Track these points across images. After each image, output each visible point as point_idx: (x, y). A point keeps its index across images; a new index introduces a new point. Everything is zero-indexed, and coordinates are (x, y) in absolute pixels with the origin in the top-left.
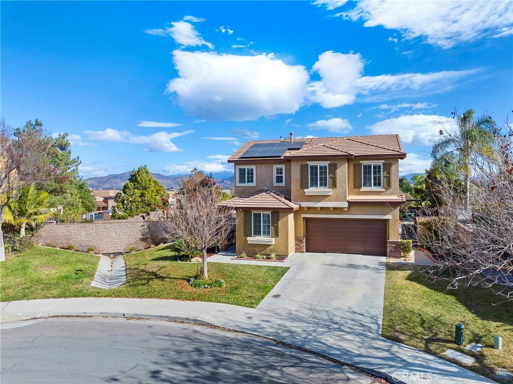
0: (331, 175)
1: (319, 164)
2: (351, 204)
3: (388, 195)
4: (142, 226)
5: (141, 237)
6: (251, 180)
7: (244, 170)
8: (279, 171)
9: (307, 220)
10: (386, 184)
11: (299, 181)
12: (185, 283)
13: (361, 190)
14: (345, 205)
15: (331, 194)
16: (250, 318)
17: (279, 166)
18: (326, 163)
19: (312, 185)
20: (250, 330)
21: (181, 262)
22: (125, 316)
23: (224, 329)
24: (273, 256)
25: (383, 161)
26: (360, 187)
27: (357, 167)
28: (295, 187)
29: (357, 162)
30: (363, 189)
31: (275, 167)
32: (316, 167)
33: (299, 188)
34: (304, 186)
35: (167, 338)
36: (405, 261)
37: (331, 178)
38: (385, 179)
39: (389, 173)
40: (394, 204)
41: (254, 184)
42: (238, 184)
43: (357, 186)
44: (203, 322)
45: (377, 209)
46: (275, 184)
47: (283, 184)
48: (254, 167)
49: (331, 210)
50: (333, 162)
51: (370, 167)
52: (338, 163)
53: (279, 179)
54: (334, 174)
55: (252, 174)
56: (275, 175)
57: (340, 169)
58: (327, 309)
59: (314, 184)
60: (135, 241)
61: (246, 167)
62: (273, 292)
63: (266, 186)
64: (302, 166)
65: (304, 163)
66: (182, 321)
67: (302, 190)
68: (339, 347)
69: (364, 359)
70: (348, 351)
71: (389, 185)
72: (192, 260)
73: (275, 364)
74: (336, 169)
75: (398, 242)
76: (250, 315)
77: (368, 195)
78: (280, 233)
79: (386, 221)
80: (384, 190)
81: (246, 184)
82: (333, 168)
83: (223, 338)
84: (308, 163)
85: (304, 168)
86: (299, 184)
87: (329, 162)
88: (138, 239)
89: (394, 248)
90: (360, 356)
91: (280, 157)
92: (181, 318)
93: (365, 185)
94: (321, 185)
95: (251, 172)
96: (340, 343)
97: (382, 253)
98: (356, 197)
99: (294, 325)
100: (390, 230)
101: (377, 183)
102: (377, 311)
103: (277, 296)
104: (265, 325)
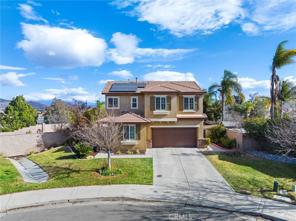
0: (168, 103)
1: (161, 96)
2: (179, 119)
3: (197, 114)
4: (37, 136)
5: (37, 144)
6: (116, 105)
7: (112, 99)
8: (134, 100)
9: (152, 129)
10: (196, 108)
11: (150, 106)
12: (96, 173)
13: (183, 111)
14: (176, 120)
15: (168, 114)
16: (155, 192)
17: (134, 97)
18: (165, 96)
19: (157, 109)
20: (161, 199)
21: (80, 159)
22: (70, 201)
23: (145, 201)
24: (138, 151)
25: (195, 96)
26: (183, 110)
27: (181, 99)
28: (147, 110)
29: (181, 96)
30: (185, 111)
31: (132, 97)
32: (159, 98)
33: (149, 110)
34: (152, 109)
35: (116, 213)
36: (208, 150)
37: (168, 104)
38: (196, 105)
39: (198, 102)
40: (200, 119)
41: (118, 108)
42: (108, 108)
43: (181, 109)
44: (129, 198)
45: (192, 122)
46: (132, 108)
47: (137, 108)
48: (118, 98)
49: (168, 123)
50: (169, 96)
51: (188, 98)
52: (172, 96)
53: (134, 105)
54: (170, 102)
55: (117, 101)
56: (132, 102)
57: (173, 99)
58: (195, 181)
59: (158, 108)
60: (33, 147)
61: (113, 97)
62: (155, 174)
63: (126, 109)
64: (151, 97)
65: (152, 96)
66: (113, 199)
67: (151, 112)
68: (221, 202)
69: (240, 207)
70: (228, 203)
71: (198, 109)
72: (87, 158)
73: (199, 218)
74: (170, 100)
75: (203, 140)
76: (155, 190)
77: (187, 114)
78: (141, 138)
79: (196, 129)
80: (195, 111)
81: (113, 108)
82: (169, 99)
83: (152, 207)
84: (155, 96)
85: (152, 99)
86: (149, 108)
87: (167, 96)
88: (35, 145)
89: (201, 143)
90: (236, 205)
91: (135, 92)
92: (112, 198)
93: (185, 108)
94: (162, 109)
96: (220, 200)
97: (196, 146)
98: (179, 116)
99: (185, 193)
100: (199, 133)
101: (192, 108)
102: (222, 179)
103: (160, 176)
104: (168, 195)
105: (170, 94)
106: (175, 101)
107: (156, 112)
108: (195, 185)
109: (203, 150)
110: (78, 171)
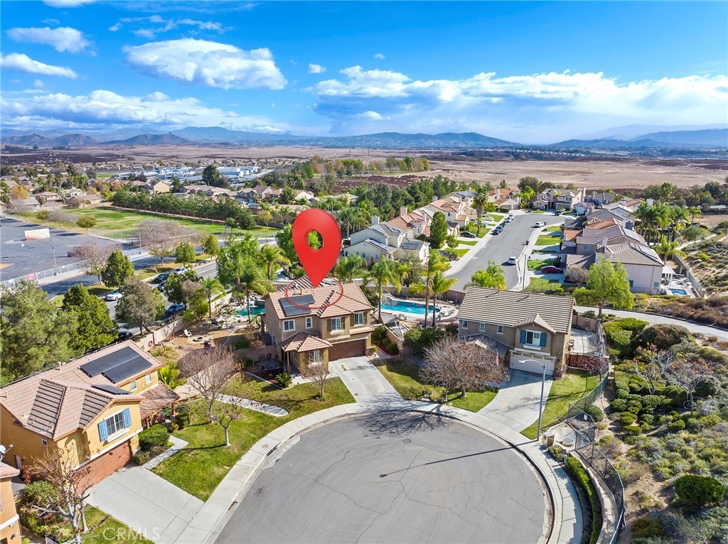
1: (337, 319)
2: (351, 334)
3: (366, 327)
6: (292, 327)
8: (309, 320)
10: (365, 322)
11: (327, 328)
12: (314, 400)
14: (349, 336)
15: (342, 332)
16: (361, 406)
17: (309, 318)
18: (340, 318)
20: (368, 410)
21: (285, 389)
23: (360, 413)
25: (363, 312)
27: (352, 317)
28: (324, 331)
30: (355, 326)
31: (306, 318)
32: (335, 321)
34: (329, 330)
36: (376, 358)
37: (342, 324)
38: (365, 320)
39: (366, 317)
40: (368, 332)
41: (294, 330)
42: (284, 331)
43: (352, 325)
45: (362, 335)
46: (307, 328)
47: (312, 327)
48: (294, 320)
49: (342, 339)
53: (309, 325)
56: (306, 323)
57: (347, 319)
58: (380, 395)
59: (334, 328)
61: (289, 321)
62: (353, 394)
63: (301, 330)
65: (329, 320)
67: (328, 332)
72: (289, 386)
74: (344, 320)
75: (370, 348)
77: (357, 328)
79: (364, 340)
80: (364, 325)
81: (289, 330)
84: (331, 319)
85: (329, 322)
89: (369, 351)
91: (309, 313)
94: (338, 329)
95: (292, 323)
97: (363, 354)
98: (352, 331)
99: (380, 404)
100: (367, 344)
101: (361, 322)
102: (394, 391)
103: (356, 394)
104: (369, 407)
105: (344, 317)
106: (348, 321)
107: (333, 332)
108: (381, 398)
109: (372, 358)
110: (301, 401)
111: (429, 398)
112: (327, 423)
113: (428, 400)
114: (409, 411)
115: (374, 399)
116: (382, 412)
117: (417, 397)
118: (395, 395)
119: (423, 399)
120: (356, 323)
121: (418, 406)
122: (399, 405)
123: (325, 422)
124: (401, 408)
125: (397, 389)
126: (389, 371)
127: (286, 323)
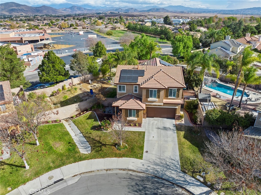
1: (154, 90)
2: (164, 104)
3: (177, 100)
5: (76, 110)
6: (124, 90)
8: (136, 87)
10: (177, 96)
11: (146, 95)
12: (115, 148)
14: (162, 104)
16: (143, 165)
18: (156, 90)
20: (145, 171)
23: (138, 172)
24: (137, 124)
25: (177, 88)
26: (168, 97)
27: (167, 90)
28: (144, 97)
30: (169, 97)
31: (134, 86)
32: (152, 90)
34: (147, 97)
38: (177, 94)
39: (179, 92)
40: (179, 104)
41: (125, 92)
42: (118, 92)
45: (173, 105)
46: (134, 92)
48: (125, 86)
49: (157, 105)
51: (172, 89)
53: (136, 91)
54: (159, 94)
55: (124, 88)
56: (134, 89)
58: (164, 158)
59: (151, 97)
60: (74, 112)
61: (122, 85)
62: (145, 150)
63: (130, 93)
64: (147, 90)
67: (146, 99)
68: (171, 177)
69: (179, 181)
71: (178, 96)
74: (160, 92)
75: (179, 115)
78: (139, 116)
79: (176, 109)
80: (176, 98)
81: (122, 92)
84: (149, 89)
89: (178, 117)
90: (177, 180)
91: (136, 83)
93: (170, 96)
94: (154, 97)
97: (173, 118)
98: (165, 101)
99: (157, 168)
100: (177, 111)
101: (174, 96)
102: (178, 158)
103: (147, 152)
104: (149, 168)
105: (159, 90)
106: (162, 93)
107: (150, 99)
108: (164, 162)
109: (178, 122)
110: (105, 145)
111: (204, 178)
112: (109, 172)
113: (202, 180)
114: (178, 186)
115: (158, 161)
116: (156, 177)
117: (193, 172)
118: (176, 163)
119: (198, 177)
120: (171, 95)
121: (189, 183)
122: (174, 176)
123: (107, 170)
124: (174, 179)
125: (182, 157)
126: (184, 137)
127: (120, 87)
